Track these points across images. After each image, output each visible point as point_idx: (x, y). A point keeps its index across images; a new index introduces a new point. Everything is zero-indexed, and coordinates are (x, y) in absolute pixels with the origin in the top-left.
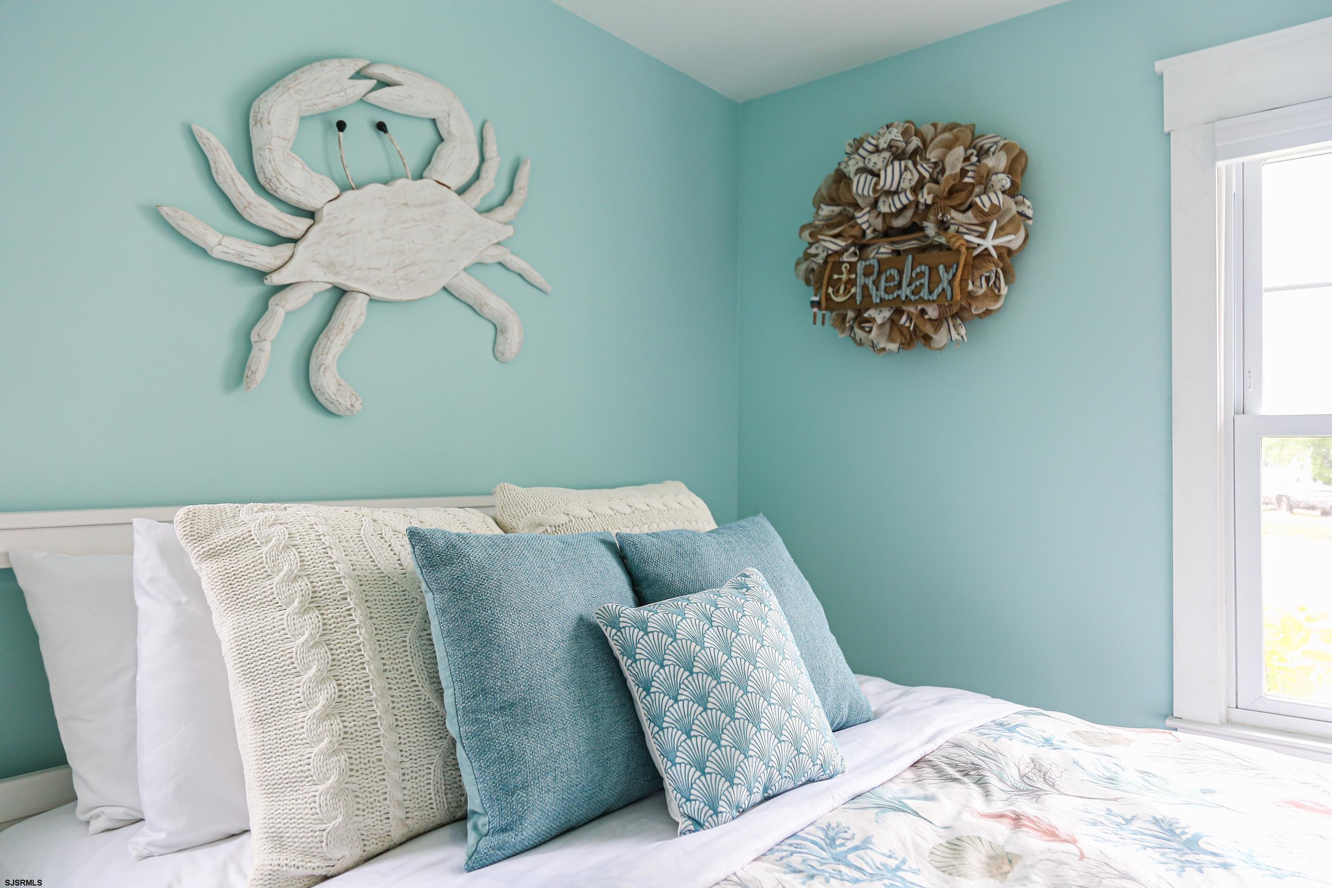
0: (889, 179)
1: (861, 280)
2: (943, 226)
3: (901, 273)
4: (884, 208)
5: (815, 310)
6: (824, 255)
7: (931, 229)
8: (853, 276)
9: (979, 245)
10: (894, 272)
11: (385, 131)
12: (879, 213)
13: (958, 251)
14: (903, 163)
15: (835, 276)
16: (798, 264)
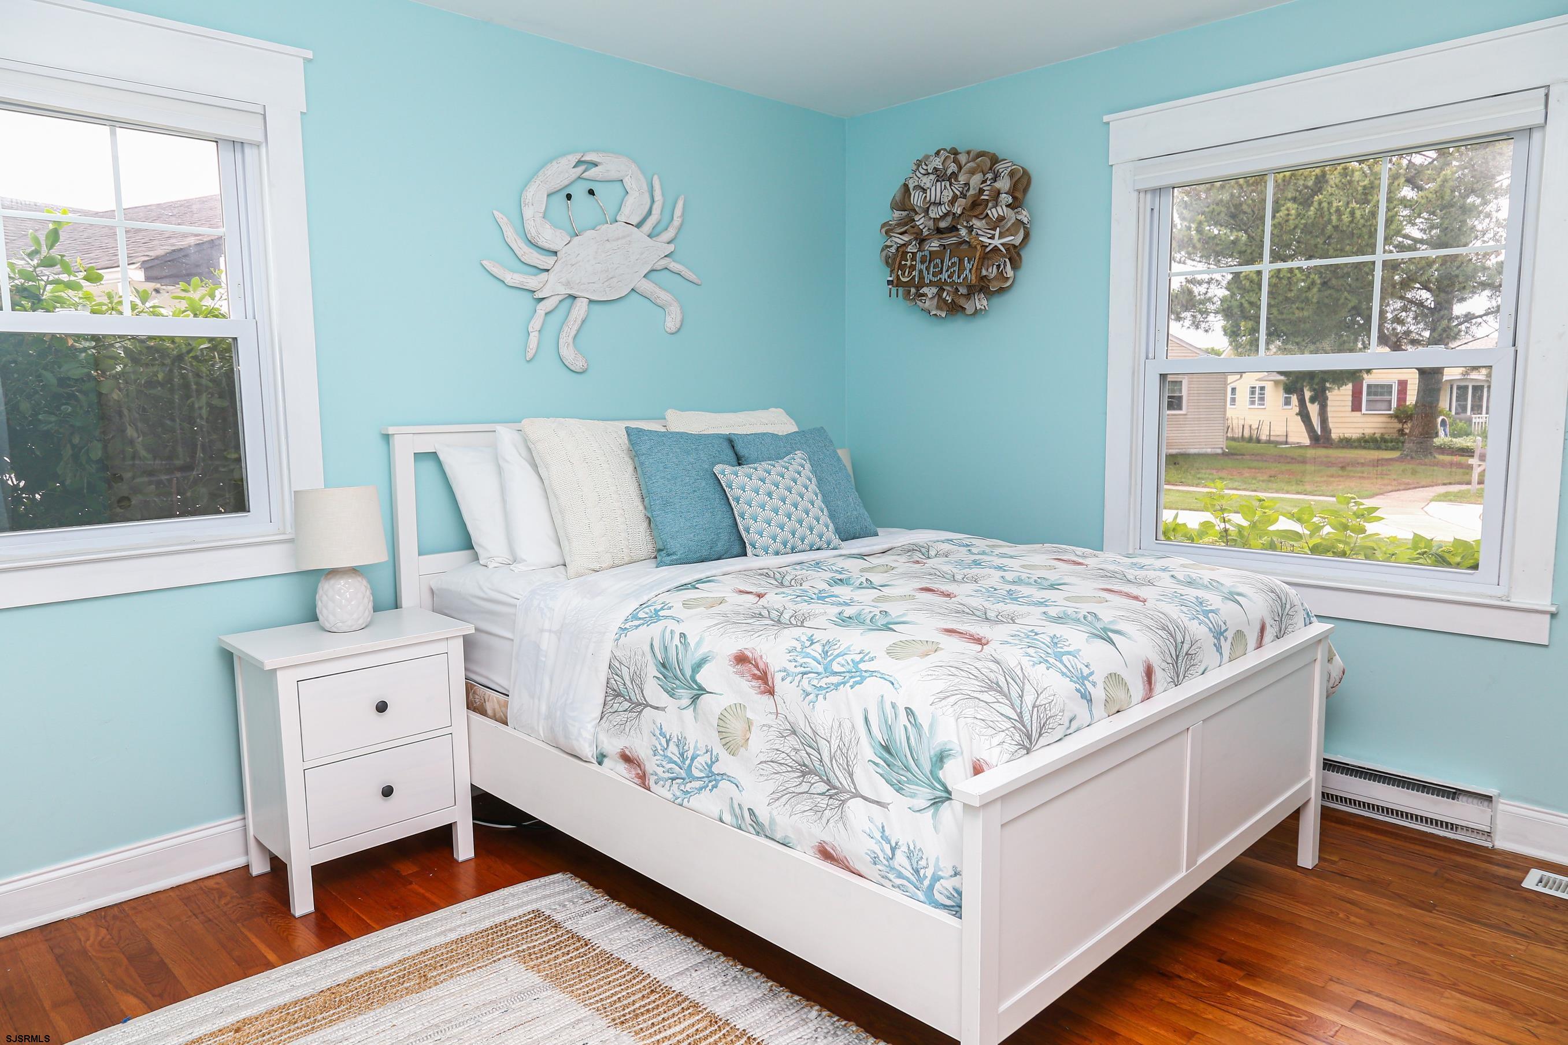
0: (933, 194)
1: (919, 266)
2: (970, 229)
3: (942, 263)
4: (932, 215)
5: (890, 286)
6: (895, 246)
7: (963, 232)
8: (914, 263)
9: (990, 244)
10: (938, 261)
11: (594, 195)
12: (931, 218)
13: (976, 247)
14: (943, 183)
15: (903, 263)
16: (882, 251)
